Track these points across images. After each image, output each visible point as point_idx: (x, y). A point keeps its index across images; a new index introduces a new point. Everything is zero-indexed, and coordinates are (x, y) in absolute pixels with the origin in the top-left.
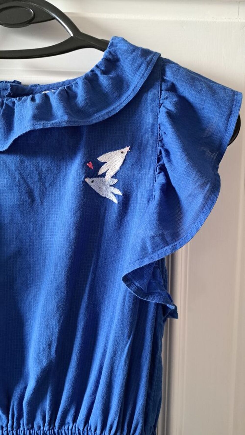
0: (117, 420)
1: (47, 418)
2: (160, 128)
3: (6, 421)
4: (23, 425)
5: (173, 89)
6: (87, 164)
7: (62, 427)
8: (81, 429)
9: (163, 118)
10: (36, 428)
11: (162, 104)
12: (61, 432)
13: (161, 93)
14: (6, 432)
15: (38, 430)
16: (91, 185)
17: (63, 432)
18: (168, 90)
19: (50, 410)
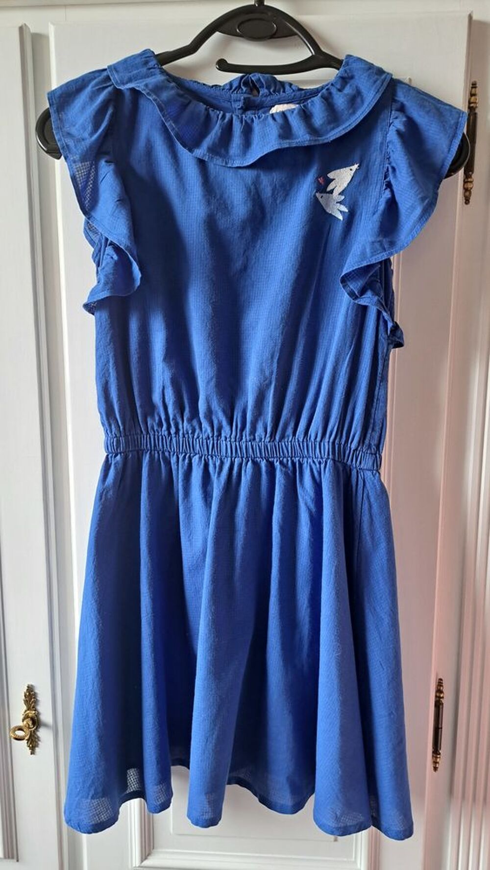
0: (337, 424)
1: (269, 430)
2: (388, 146)
3: (230, 432)
4: (246, 436)
5: (402, 109)
6: (319, 179)
7: (282, 440)
8: (301, 440)
9: (392, 136)
10: (257, 439)
11: (391, 123)
12: (282, 444)
13: (391, 113)
14: (229, 443)
15: (259, 442)
16: (320, 199)
17: (283, 444)
18: (397, 110)
19: (272, 422)
